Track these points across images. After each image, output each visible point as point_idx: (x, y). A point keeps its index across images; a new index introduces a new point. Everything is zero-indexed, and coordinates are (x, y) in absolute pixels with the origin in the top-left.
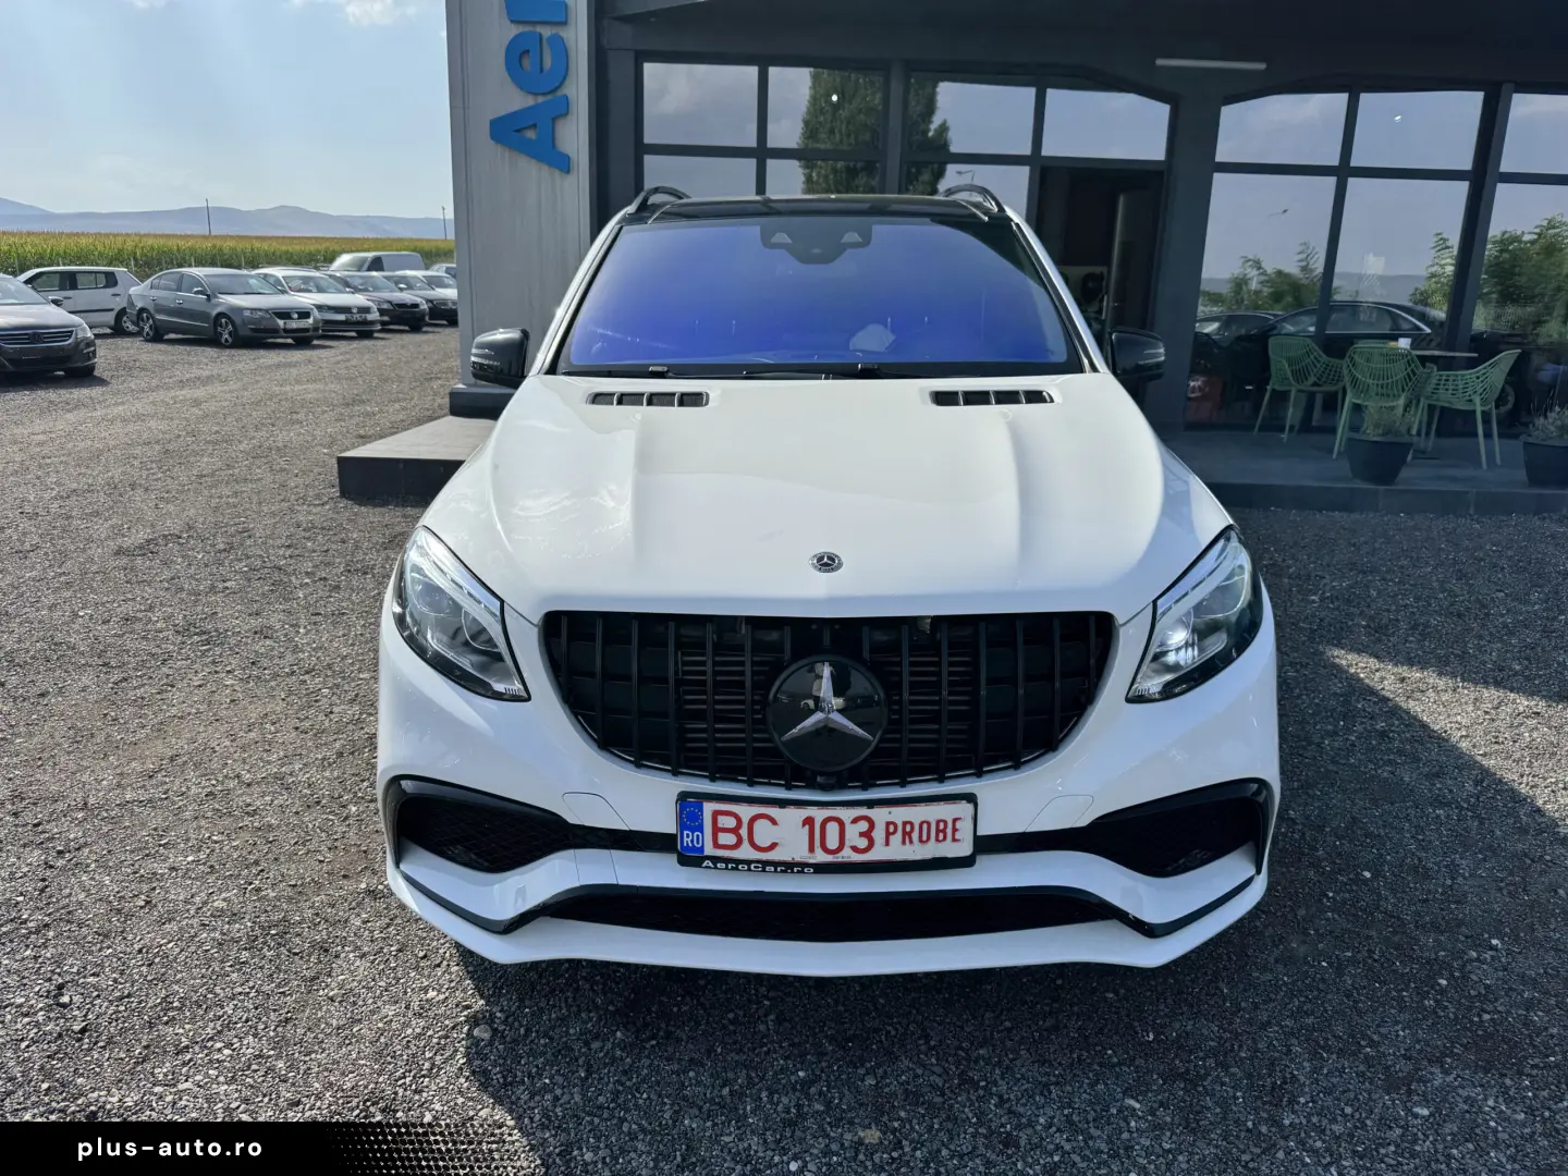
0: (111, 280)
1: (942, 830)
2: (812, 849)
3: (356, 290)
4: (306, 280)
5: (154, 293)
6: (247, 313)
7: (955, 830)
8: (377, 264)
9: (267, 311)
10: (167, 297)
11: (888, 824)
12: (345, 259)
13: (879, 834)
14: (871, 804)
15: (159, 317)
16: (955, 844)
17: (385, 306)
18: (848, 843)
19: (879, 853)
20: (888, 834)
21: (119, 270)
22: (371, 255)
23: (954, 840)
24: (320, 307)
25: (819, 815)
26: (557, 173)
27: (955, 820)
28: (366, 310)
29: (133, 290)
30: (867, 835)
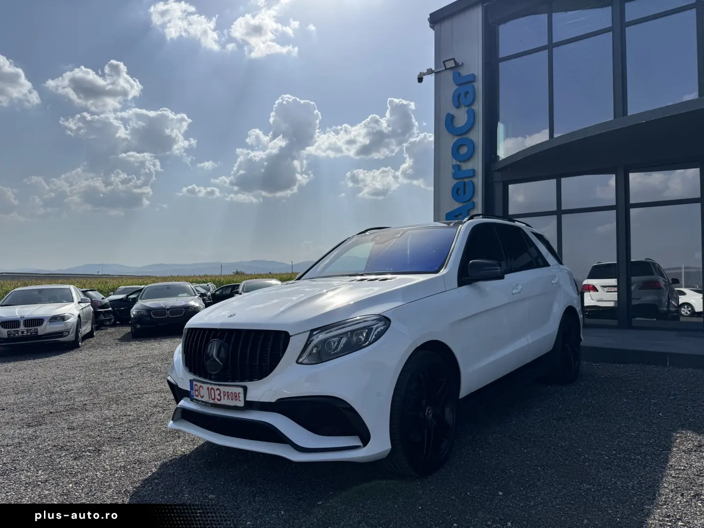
1: (236, 396)
2: (209, 399)
7: (239, 397)
11: (224, 392)
13: (222, 395)
14: (219, 385)
16: (240, 402)
18: (216, 398)
19: (222, 402)
20: (224, 395)
23: (239, 400)
25: (210, 387)
27: (239, 393)
30: (219, 395)
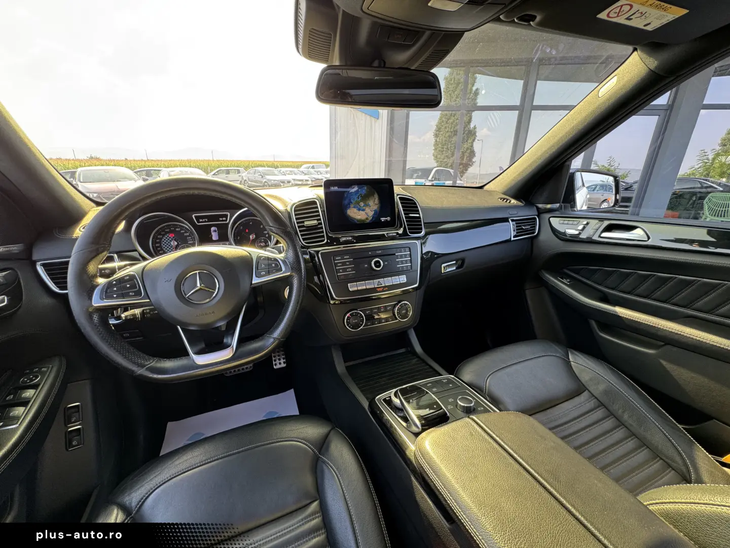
0: (239, 172)
3: (305, 174)
4: (291, 171)
5: (249, 175)
6: (273, 181)
8: (313, 167)
9: (278, 181)
10: (251, 176)
12: (305, 166)
15: (249, 182)
17: (313, 179)
21: (241, 169)
22: (311, 165)
24: (294, 180)
26: (373, 119)
28: (307, 180)
29: (243, 175)
